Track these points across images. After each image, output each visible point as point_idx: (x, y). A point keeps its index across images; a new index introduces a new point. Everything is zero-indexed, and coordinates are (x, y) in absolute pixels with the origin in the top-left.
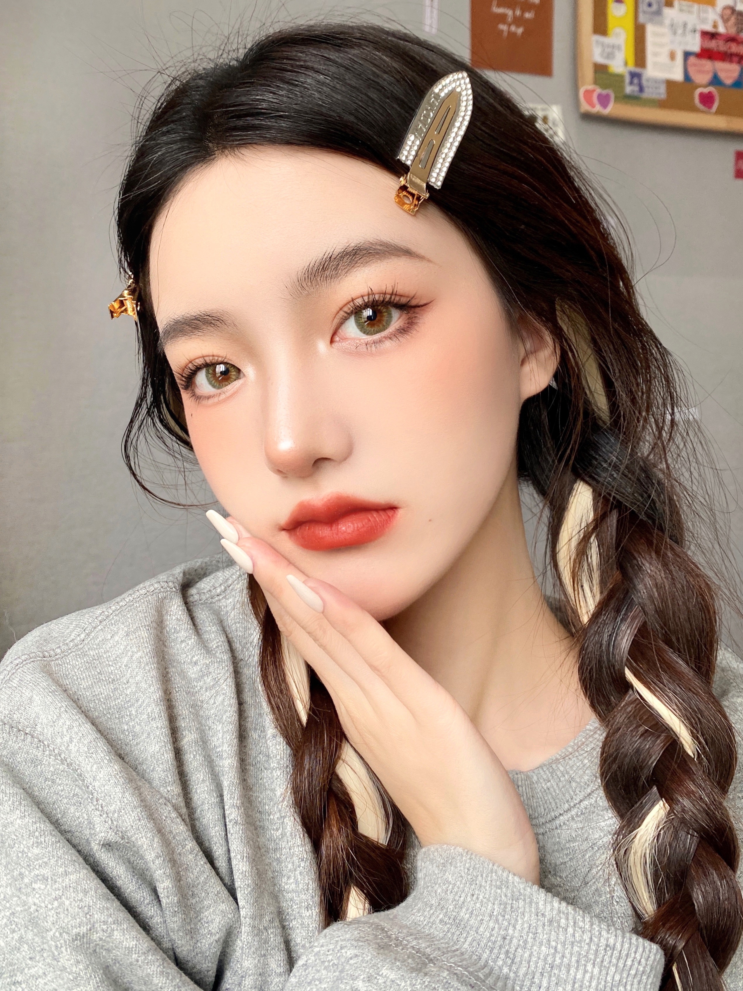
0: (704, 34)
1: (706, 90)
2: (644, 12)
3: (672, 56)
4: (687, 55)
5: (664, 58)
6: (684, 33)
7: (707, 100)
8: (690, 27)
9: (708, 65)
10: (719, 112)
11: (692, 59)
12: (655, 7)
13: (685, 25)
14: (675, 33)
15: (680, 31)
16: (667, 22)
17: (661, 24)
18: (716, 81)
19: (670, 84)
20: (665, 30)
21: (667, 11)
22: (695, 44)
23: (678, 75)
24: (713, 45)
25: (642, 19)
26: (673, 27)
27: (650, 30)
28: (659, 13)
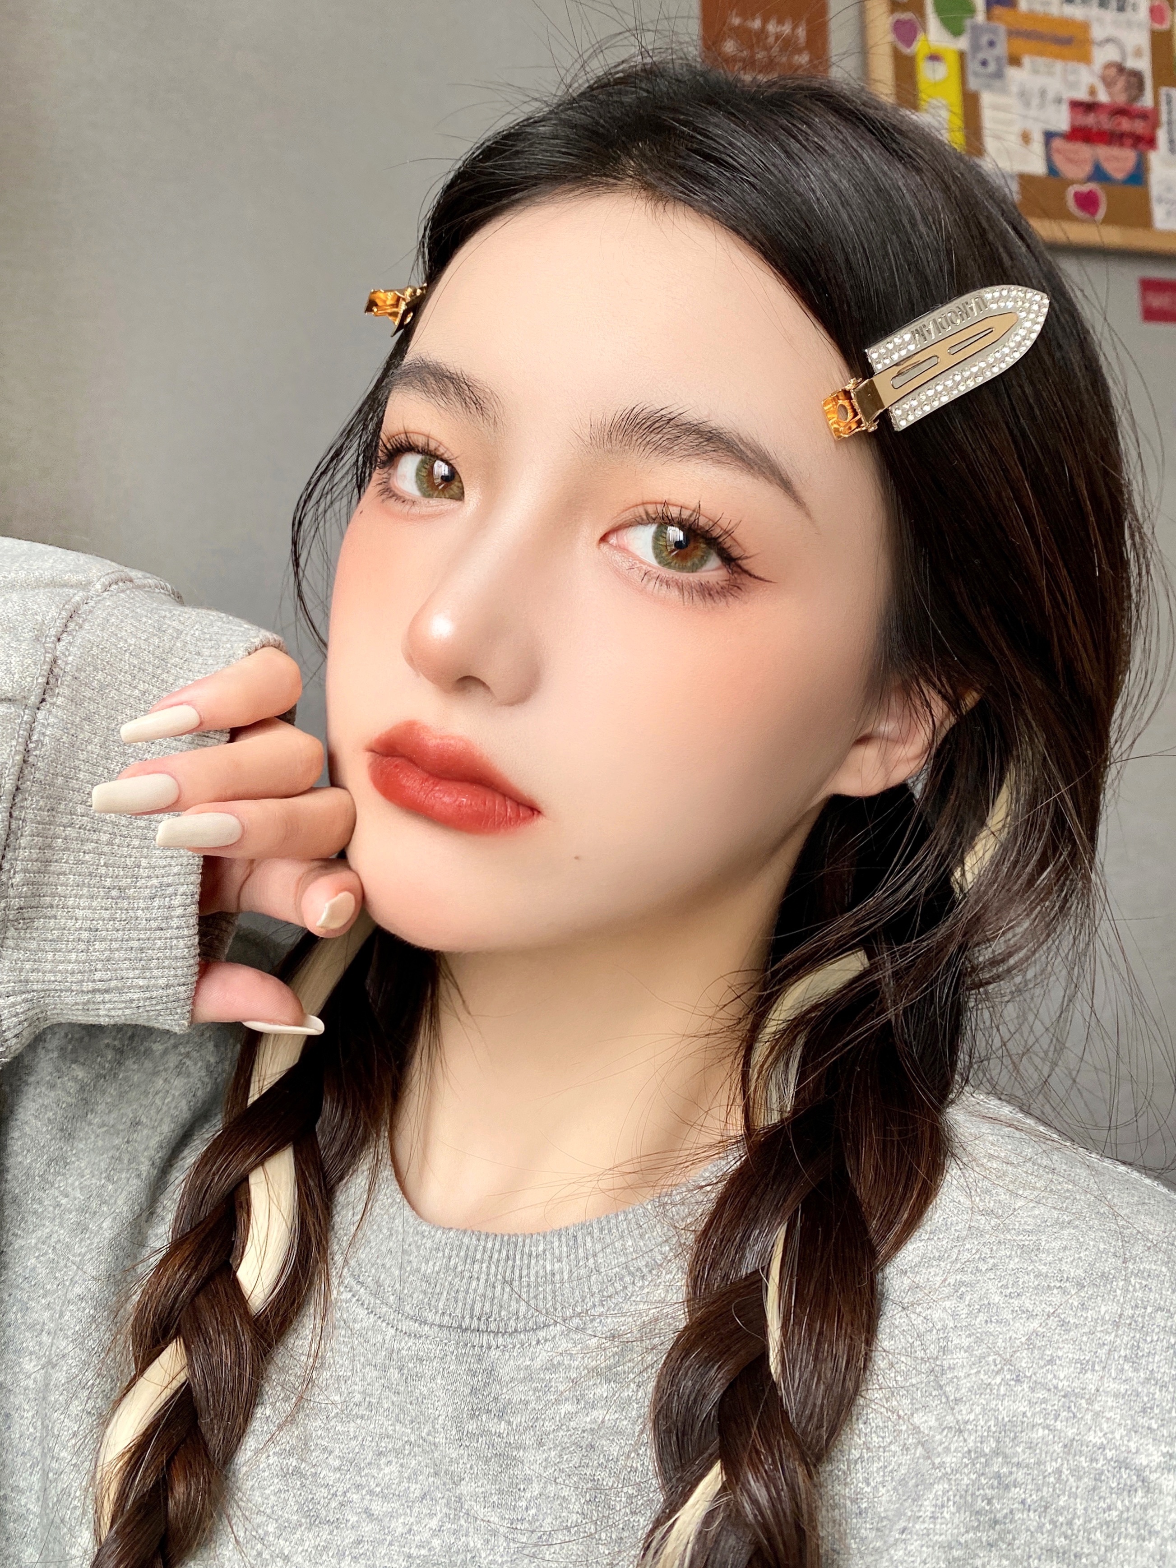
0: (1076, 106)
1: (1086, 188)
2: (976, 74)
3: (1026, 138)
4: (1049, 136)
5: (1013, 140)
6: (1042, 106)
7: (1087, 202)
8: (1051, 95)
9: (1086, 152)
10: (1108, 220)
11: (1057, 143)
12: (992, 68)
13: (1043, 93)
14: (1027, 104)
15: (1035, 101)
16: (1014, 89)
17: (1004, 91)
18: (1099, 174)
19: (1025, 180)
20: (1011, 101)
21: (1012, 73)
22: (1062, 121)
23: (1037, 166)
24: (1090, 120)
25: (973, 84)
26: (1024, 96)
27: (987, 99)
28: (999, 75)
